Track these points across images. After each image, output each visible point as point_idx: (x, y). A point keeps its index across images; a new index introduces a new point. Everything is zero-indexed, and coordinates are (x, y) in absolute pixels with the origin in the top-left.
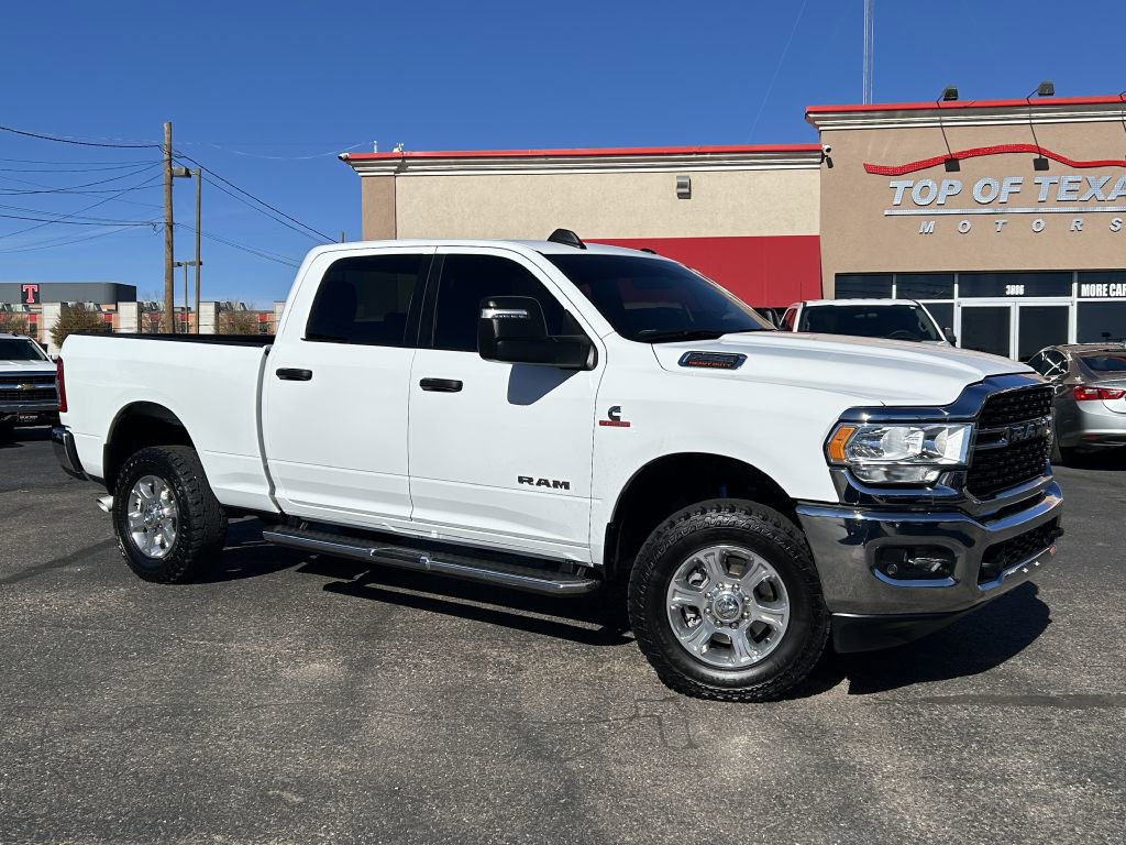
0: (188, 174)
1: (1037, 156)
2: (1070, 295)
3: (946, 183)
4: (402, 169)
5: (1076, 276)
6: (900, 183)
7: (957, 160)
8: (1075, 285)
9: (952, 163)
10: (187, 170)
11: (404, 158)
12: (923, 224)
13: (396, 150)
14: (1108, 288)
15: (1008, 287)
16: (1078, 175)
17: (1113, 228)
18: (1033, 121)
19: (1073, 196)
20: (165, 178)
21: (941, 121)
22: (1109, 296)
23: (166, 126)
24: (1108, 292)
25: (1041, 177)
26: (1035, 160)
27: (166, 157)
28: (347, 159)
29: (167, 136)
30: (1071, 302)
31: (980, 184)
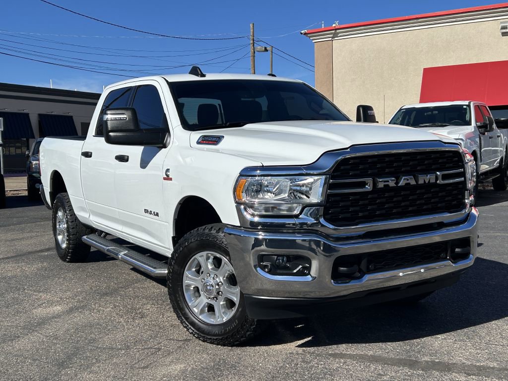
0: (266, 50)
4: (335, 36)
10: (265, 48)
11: (336, 29)
13: (334, 25)
20: (251, 54)
23: (251, 26)
27: (252, 42)
28: (305, 34)
29: (252, 30)
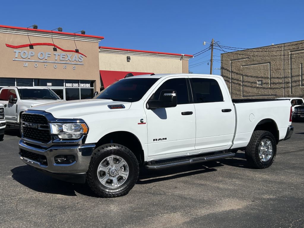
1: (54, 47)
2: (63, 86)
3: (30, 52)
5: (64, 81)
6: (17, 51)
7: (33, 46)
8: (64, 83)
9: (31, 46)
12: (24, 64)
14: (72, 84)
15: (47, 83)
16: (64, 53)
17: (74, 69)
18: (53, 37)
19: (63, 59)
21: (28, 34)
22: (73, 87)
24: (72, 86)
25: (55, 53)
26: (53, 48)
30: (63, 88)
31: (40, 53)
